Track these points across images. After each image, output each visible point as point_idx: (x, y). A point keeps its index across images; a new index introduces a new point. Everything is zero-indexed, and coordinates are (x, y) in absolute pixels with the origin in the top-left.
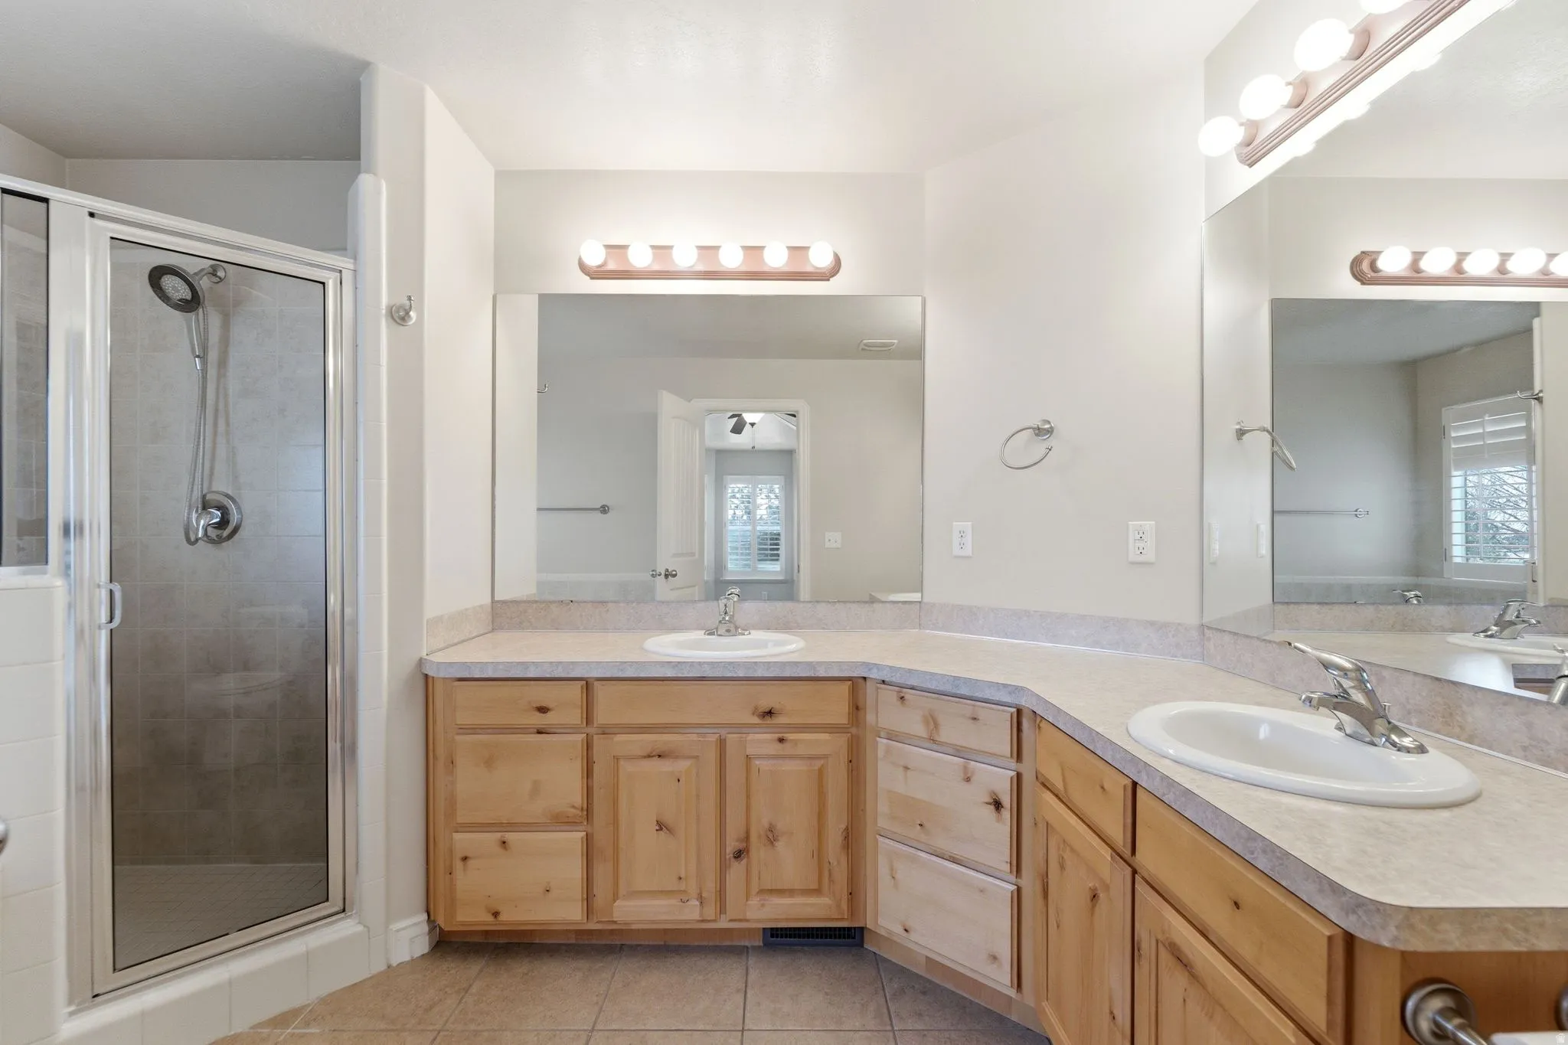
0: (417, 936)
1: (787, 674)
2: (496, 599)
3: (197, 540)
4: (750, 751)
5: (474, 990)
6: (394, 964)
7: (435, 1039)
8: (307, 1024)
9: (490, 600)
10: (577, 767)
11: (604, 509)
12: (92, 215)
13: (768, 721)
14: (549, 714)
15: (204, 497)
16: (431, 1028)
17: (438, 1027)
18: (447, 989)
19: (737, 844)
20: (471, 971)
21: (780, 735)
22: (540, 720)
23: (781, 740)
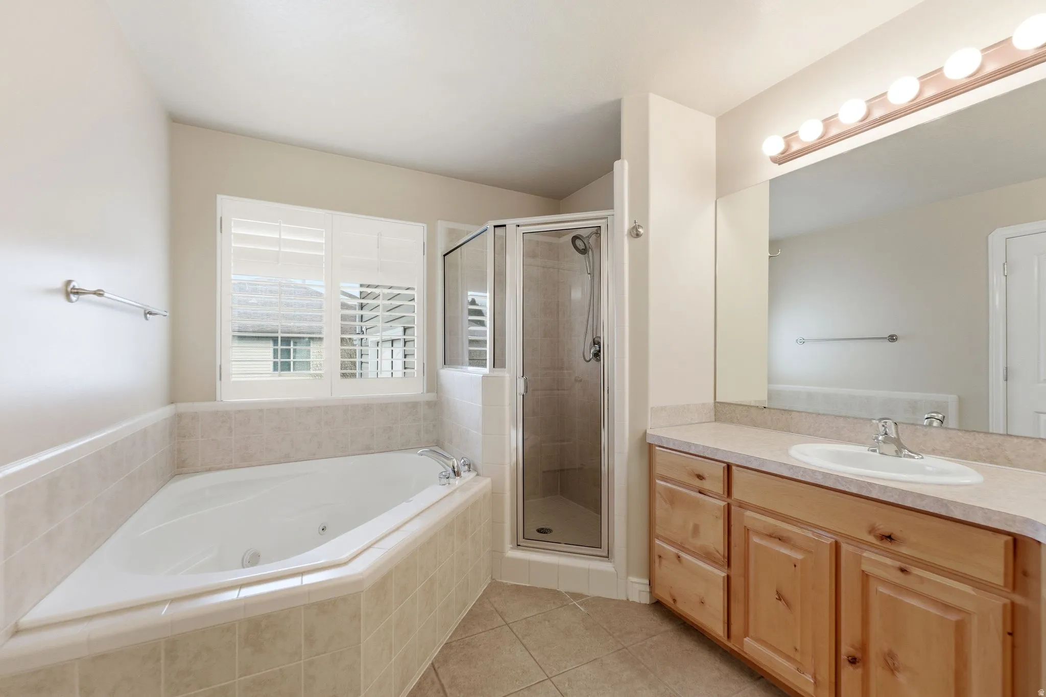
0: (643, 591)
1: (909, 504)
2: (717, 400)
3: (590, 360)
4: (866, 567)
5: (655, 638)
6: (631, 600)
7: (619, 650)
8: (581, 605)
9: (712, 401)
10: (720, 525)
11: (892, 338)
12: (518, 226)
13: (887, 545)
14: (704, 481)
15: (594, 339)
16: (623, 643)
17: (626, 645)
18: (643, 629)
19: (852, 649)
20: (664, 629)
21: (903, 565)
22: (697, 483)
23: (903, 570)
